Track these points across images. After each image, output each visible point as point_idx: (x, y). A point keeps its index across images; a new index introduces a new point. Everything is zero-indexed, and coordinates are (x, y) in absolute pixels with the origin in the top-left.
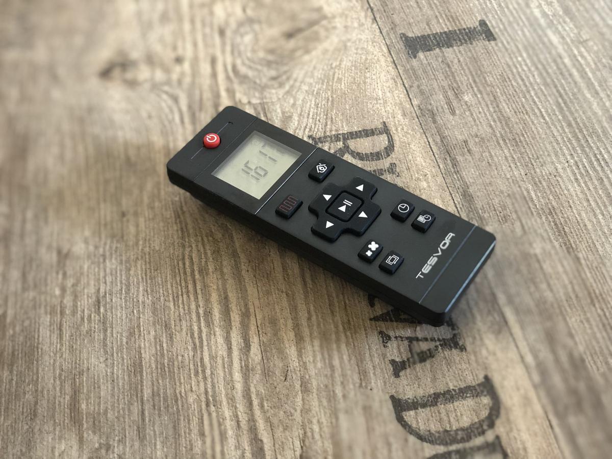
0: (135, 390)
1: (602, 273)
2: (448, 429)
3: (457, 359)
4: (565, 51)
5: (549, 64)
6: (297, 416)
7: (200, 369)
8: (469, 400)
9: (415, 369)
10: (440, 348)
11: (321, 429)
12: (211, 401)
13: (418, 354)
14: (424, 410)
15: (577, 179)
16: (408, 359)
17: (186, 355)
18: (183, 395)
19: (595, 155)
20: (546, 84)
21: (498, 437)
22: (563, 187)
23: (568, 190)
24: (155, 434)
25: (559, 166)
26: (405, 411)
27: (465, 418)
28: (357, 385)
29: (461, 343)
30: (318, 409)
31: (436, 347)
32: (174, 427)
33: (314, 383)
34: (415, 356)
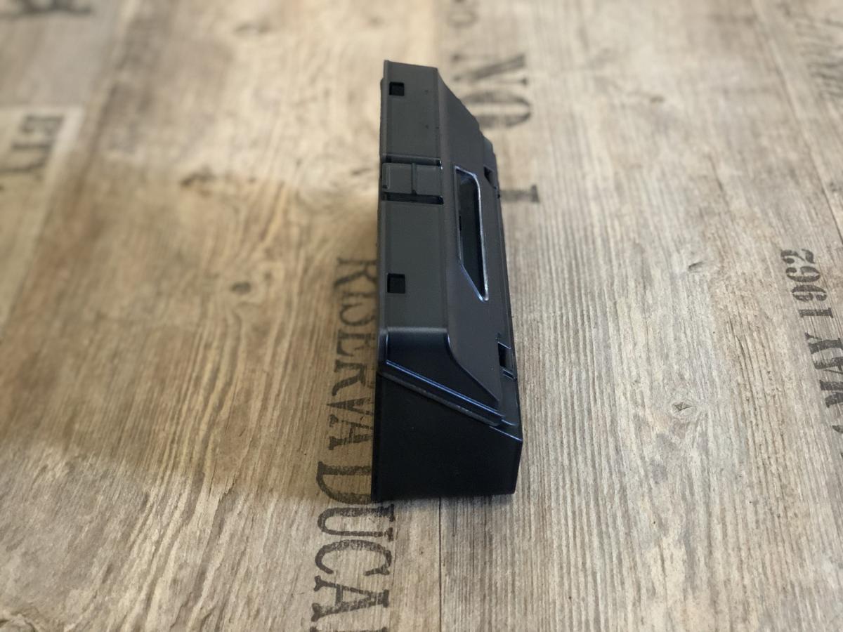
0: (121, 422)
1: (540, 403)
2: (356, 493)
4: (600, 221)
5: (578, 230)
6: (239, 462)
7: (176, 416)
9: (348, 446)
11: (253, 474)
12: (176, 440)
13: (355, 437)
14: (341, 476)
15: (555, 328)
16: (346, 439)
17: (169, 404)
18: (156, 431)
19: (582, 311)
20: (567, 247)
21: (392, 506)
22: (540, 331)
23: (544, 335)
24: (124, 455)
25: (545, 315)
26: (327, 474)
28: (296, 449)
30: (257, 461)
32: (140, 454)
33: (262, 442)
34: (353, 437)
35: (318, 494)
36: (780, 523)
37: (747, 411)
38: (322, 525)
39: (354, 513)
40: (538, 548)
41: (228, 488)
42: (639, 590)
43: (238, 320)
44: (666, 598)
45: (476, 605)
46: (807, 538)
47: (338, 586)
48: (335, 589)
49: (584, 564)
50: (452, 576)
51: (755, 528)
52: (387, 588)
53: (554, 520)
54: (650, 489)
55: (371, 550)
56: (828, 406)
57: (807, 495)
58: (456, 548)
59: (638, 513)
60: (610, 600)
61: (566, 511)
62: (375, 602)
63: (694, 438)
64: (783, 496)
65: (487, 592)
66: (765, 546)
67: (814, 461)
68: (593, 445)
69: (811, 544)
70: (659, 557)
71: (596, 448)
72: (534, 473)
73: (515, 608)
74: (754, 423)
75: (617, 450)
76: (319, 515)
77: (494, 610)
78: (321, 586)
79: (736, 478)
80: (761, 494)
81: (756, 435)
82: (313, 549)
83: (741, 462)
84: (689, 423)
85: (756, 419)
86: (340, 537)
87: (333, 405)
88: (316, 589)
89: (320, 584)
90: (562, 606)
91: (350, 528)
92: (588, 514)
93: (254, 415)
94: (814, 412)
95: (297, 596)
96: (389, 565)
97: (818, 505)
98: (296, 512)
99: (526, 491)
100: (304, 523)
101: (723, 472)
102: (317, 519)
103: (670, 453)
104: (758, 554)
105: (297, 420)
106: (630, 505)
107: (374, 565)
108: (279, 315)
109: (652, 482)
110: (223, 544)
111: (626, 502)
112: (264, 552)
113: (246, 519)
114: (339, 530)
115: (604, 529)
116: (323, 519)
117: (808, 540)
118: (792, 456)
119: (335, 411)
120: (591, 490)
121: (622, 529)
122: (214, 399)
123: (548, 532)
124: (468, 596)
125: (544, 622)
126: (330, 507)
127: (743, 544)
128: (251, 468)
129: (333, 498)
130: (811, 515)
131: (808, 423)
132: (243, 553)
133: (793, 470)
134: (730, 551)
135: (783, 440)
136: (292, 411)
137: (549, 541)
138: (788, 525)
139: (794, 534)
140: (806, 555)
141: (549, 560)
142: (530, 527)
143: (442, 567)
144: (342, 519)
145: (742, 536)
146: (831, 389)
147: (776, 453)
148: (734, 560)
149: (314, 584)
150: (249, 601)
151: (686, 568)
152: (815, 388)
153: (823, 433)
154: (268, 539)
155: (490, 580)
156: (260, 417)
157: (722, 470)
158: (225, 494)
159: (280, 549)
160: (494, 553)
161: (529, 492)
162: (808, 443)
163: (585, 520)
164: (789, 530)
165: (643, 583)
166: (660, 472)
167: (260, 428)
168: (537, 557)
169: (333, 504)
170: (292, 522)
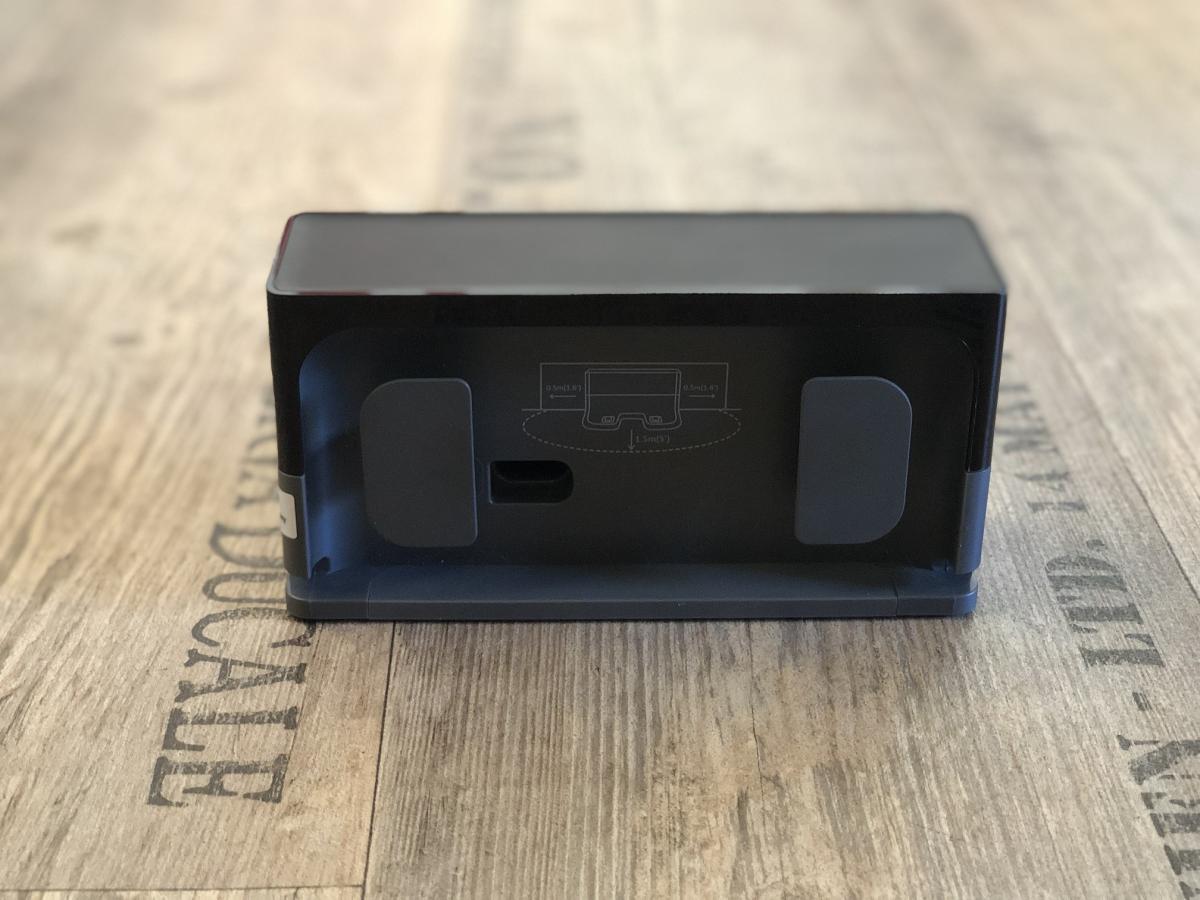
6: (88, 524)
11: (108, 538)
14: (249, 538)
16: (262, 498)
26: (227, 536)
28: (181, 509)
30: (116, 523)
33: (129, 502)
38: (209, 592)
39: (263, 578)
41: (65, 553)
42: (708, 658)
43: (114, 373)
44: (752, 666)
45: (446, 679)
47: (226, 660)
48: (219, 665)
50: (411, 646)
52: (303, 662)
55: (284, 618)
60: (662, 670)
62: (283, 677)
65: (465, 663)
73: (508, 683)
76: (205, 580)
77: (474, 686)
78: (198, 660)
82: (190, 618)
86: (236, 604)
87: (248, 461)
88: (187, 665)
89: (194, 657)
90: (585, 678)
91: (253, 595)
93: (121, 472)
95: (155, 673)
96: (311, 636)
98: (170, 578)
100: (180, 589)
102: (202, 585)
107: (287, 636)
108: (179, 368)
110: (45, 615)
112: (110, 623)
113: (88, 587)
114: (236, 596)
116: (212, 585)
119: (251, 468)
122: (60, 457)
124: (434, 669)
125: (554, 697)
126: (226, 572)
128: (105, 531)
129: (233, 562)
132: (76, 625)
136: (180, 470)
143: (396, 636)
144: (243, 585)
149: (187, 659)
150: (76, 679)
154: (117, 609)
155: (472, 650)
156: (131, 475)
158: (58, 560)
159: (137, 619)
165: (715, 648)
169: (230, 568)
170: (162, 589)
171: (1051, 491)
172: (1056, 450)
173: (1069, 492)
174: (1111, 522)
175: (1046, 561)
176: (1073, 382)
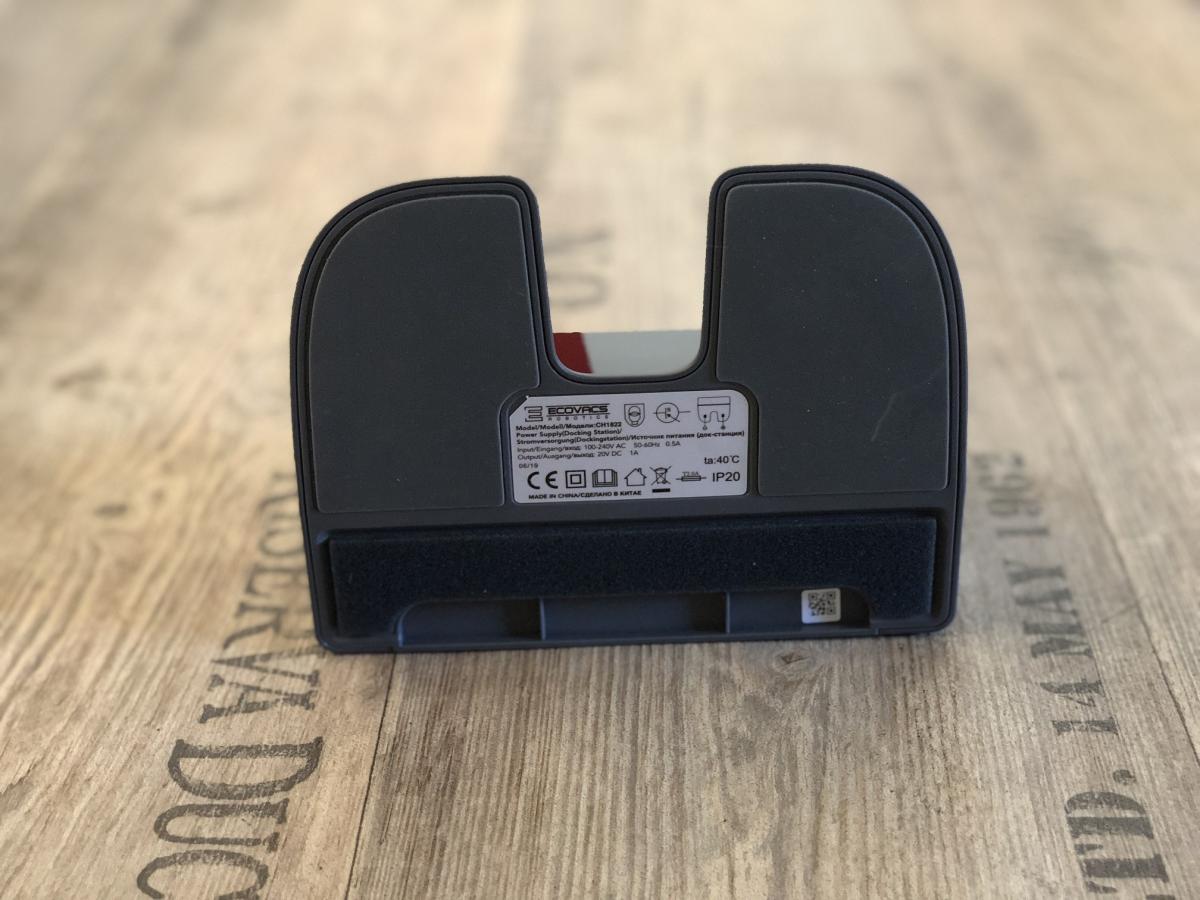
2: (228, 783)
3: (294, 716)
6: (45, 742)
8: (278, 758)
9: (231, 719)
10: (282, 701)
11: (65, 758)
13: (247, 704)
14: (210, 759)
16: (230, 708)
21: (286, 801)
26: (186, 757)
27: (258, 775)
28: (144, 722)
29: (312, 701)
30: (76, 738)
31: (277, 700)
33: (91, 713)
34: (242, 705)
35: (164, 786)
36: (940, 821)
37: (897, 664)
38: (161, 829)
39: (218, 812)
40: (521, 858)
41: (19, 777)
43: (96, 551)
46: (985, 841)
49: (596, 883)
51: (896, 828)
53: (556, 819)
54: (724, 773)
55: (235, 864)
56: (1034, 655)
57: (989, 781)
58: (380, 862)
59: (700, 806)
61: (578, 805)
63: (806, 702)
64: (949, 783)
66: (911, 855)
67: (1005, 730)
68: (637, 712)
69: (990, 851)
70: (726, 871)
71: (641, 717)
72: (532, 752)
74: (909, 679)
75: (677, 719)
76: (158, 814)
79: (871, 757)
80: (911, 778)
81: (910, 695)
82: (137, 863)
83: (881, 735)
84: (799, 682)
85: (913, 674)
86: (187, 845)
87: (220, 662)
91: (206, 834)
92: (614, 809)
93: (87, 677)
94: (1010, 664)
96: (261, 887)
97: (1008, 795)
98: (122, 811)
99: (516, 778)
100: (130, 825)
101: (849, 749)
102: (155, 819)
103: (764, 724)
104: (898, 865)
105: (156, 682)
106: (688, 795)
107: (235, 887)
108: (163, 544)
109: (728, 763)
111: (680, 791)
112: (54, 867)
113: (37, 820)
114: (188, 836)
115: (639, 831)
116: (165, 820)
117: (987, 846)
118: (969, 724)
119: (222, 670)
120: (624, 775)
121: (668, 831)
122: (29, 656)
123: (542, 837)
126: (180, 804)
127: (875, 851)
128: (63, 749)
129: (190, 791)
130: (995, 809)
131: (997, 678)
132: (18, 870)
133: (968, 745)
134: (849, 862)
135: (955, 703)
136: (150, 671)
137: (542, 850)
138: (953, 825)
139: (963, 838)
140: (981, 866)
141: (536, 877)
142: (513, 829)
143: (351, 889)
144: (197, 820)
145: (872, 841)
146: (1042, 632)
147: (942, 722)
148: (854, 874)
151: (770, 888)
152: (1014, 632)
153: (1024, 693)
154: (64, 848)
156: (97, 679)
157: (849, 744)
158: (11, 784)
159: (82, 863)
160: (445, 866)
161: (520, 779)
162: (996, 707)
163: (607, 816)
164: (955, 830)
166: (743, 749)
167: (92, 694)
168: (517, 872)
169: (187, 799)
170: (113, 825)
171: (1079, 705)
172: (1088, 652)
173: (1099, 708)
174: (1142, 746)
175: (1066, 798)
176: (1114, 565)
